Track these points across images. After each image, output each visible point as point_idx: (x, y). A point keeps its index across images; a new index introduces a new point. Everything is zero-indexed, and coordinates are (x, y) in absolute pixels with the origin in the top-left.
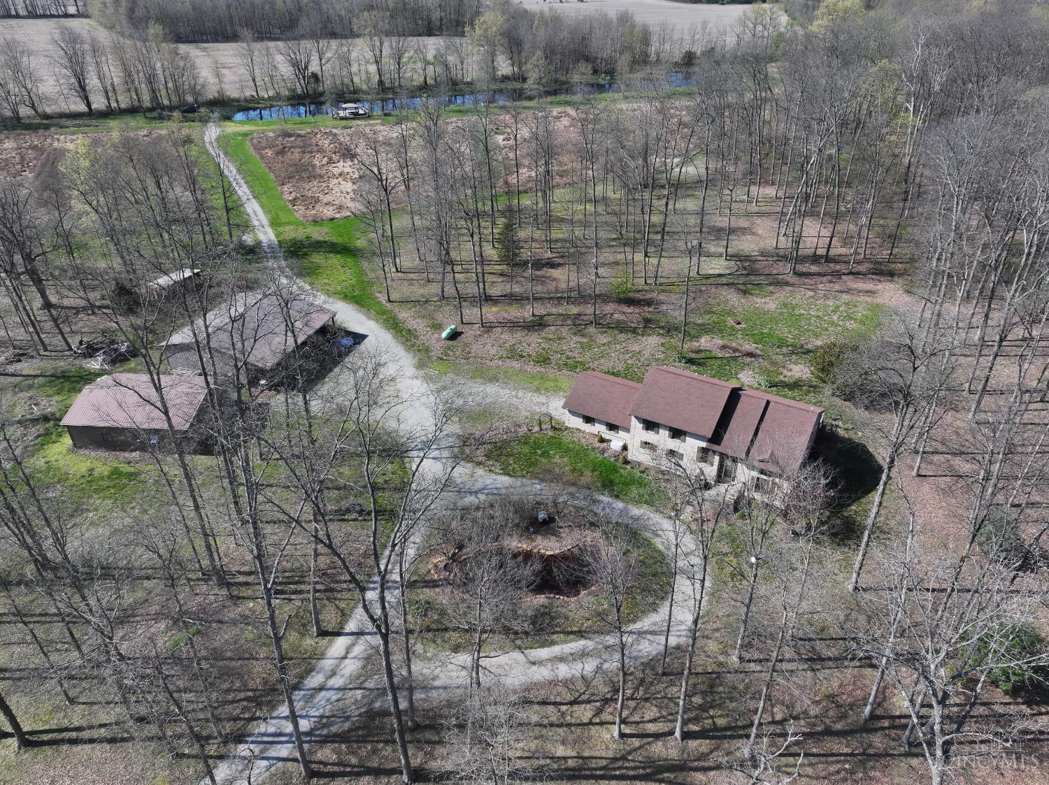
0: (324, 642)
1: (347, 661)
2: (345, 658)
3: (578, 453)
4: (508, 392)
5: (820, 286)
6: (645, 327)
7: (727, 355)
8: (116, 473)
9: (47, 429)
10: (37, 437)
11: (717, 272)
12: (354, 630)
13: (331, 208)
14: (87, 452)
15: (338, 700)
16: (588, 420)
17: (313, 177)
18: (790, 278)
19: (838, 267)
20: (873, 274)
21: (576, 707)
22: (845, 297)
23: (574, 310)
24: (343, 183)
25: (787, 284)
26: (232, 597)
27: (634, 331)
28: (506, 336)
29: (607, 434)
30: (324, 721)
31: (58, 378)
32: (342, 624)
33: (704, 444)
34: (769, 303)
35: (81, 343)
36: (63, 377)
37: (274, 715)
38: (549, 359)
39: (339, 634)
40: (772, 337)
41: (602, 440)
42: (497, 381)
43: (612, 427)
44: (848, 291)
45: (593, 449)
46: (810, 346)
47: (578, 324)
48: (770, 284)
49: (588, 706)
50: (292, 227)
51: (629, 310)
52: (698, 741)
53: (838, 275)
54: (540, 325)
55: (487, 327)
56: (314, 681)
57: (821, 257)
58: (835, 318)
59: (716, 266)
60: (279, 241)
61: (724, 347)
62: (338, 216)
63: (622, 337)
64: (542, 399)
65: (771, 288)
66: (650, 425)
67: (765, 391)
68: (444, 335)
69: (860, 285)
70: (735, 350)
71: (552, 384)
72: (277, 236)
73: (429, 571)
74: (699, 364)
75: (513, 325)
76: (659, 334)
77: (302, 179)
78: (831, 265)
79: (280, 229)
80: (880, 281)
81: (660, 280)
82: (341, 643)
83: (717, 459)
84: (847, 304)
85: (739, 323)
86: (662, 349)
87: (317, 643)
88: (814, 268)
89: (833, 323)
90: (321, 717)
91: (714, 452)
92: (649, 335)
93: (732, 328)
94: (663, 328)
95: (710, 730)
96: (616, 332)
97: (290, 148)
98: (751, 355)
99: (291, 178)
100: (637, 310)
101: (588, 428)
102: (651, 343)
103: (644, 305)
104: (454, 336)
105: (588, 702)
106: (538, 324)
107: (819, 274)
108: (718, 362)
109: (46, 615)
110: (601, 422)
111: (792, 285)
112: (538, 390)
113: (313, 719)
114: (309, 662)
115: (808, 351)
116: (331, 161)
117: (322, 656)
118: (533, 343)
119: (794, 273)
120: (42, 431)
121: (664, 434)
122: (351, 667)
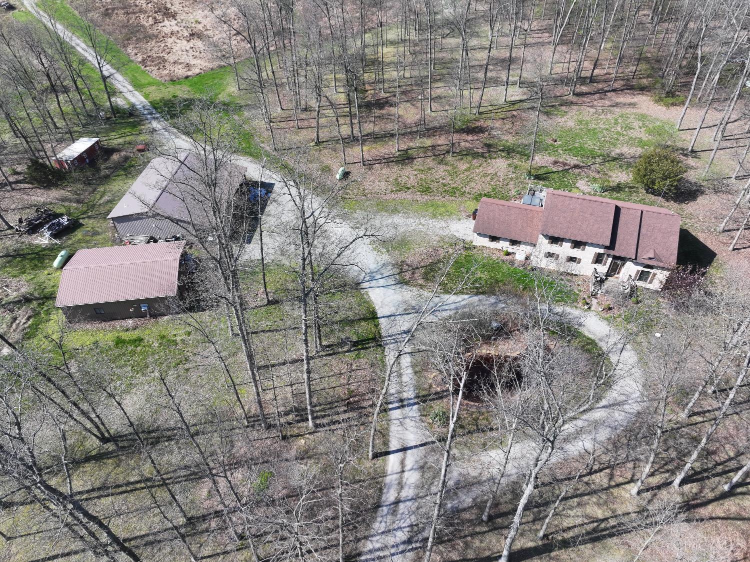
0: (379, 462)
1: (406, 474)
2: (403, 471)
3: (492, 266)
4: (412, 221)
5: (595, 103)
6: (489, 152)
7: (561, 169)
8: (119, 342)
9: (34, 310)
10: (28, 319)
11: (517, 98)
12: (400, 447)
13: (180, 67)
14: (83, 326)
15: (418, 509)
16: (494, 239)
17: (149, 38)
18: (571, 98)
19: (600, 86)
20: (627, 89)
21: (593, 476)
22: (617, 110)
23: (428, 142)
24: (178, 41)
25: (572, 103)
26: (284, 438)
27: (482, 155)
28: (385, 171)
29: (511, 249)
30: (415, 528)
31: (14, 257)
32: (386, 443)
33: (602, 251)
34: (568, 120)
35: (21, 221)
36: (19, 255)
37: (372, 532)
38: (430, 188)
39: (388, 453)
40: (584, 150)
41: (508, 254)
42: (399, 212)
43: (514, 242)
44: (617, 105)
45: (503, 261)
46: (613, 154)
47: (438, 155)
48: (561, 105)
49: (602, 474)
50: (154, 88)
51: (470, 138)
52: (689, 486)
53: (603, 92)
54: (408, 158)
55: (368, 164)
56: (390, 496)
57: (585, 78)
58: (619, 129)
59: (516, 93)
60: (151, 102)
61: (555, 163)
62: (190, 73)
63: (476, 162)
64: (442, 224)
65: (563, 108)
66: (555, 240)
67: (601, 196)
68: (338, 177)
69: (621, 99)
70: (565, 164)
71: (443, 209)
72: (146, 98)
73: (431, 386)
74: (544, 179)
75: (387, 161)
76: (502, 157)
77: (138, 40)
78: (595, 84)
79: (144, 90)
80: (634, 95)
81: (481, 110)
82: (393, 461)
83: (610, 260)
84: (621, 116)
85: (556, 141)
86: (510, 169)
87: (374, 464)
88: (584, 89)
89: (620, 134)
90: (411, 526)
91: (608, 256)
92: (495, 158)
93: (552, 145)
94: (502, 151)
95: (693, 475)
96: (469, 158)
97: (113, 9)
98: (576, 166)
99: (128, 39)
100: (476, 138)
101: (494, 245)
102: (500, 165)
103: (478, 132)
104: (346, 175)
105: (600, 470)
106: (405, 158)
107: (590, 93)
108: (556, 176)
109: (129, 484)
110: (505, 239)
111: (576, 104)
112: (434, 216)
113: (405, 530)
114: (377, 481)
115: (614, 159)
116: (156, 22)
117: (384, 475)
118: (409, 174)
119: (574, 94)
120: (30, 313)
121: (567, 245)
122: (412, 478)
